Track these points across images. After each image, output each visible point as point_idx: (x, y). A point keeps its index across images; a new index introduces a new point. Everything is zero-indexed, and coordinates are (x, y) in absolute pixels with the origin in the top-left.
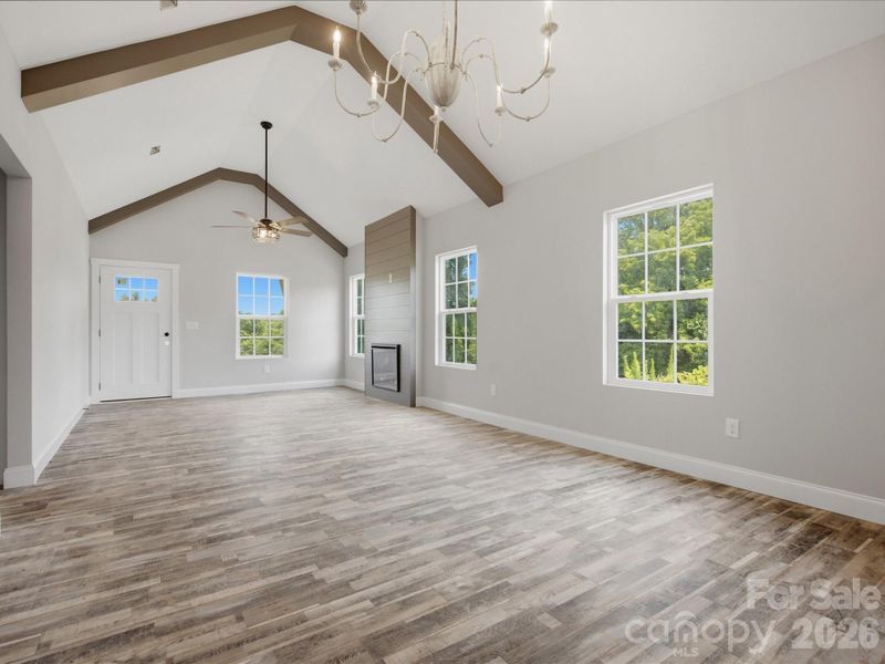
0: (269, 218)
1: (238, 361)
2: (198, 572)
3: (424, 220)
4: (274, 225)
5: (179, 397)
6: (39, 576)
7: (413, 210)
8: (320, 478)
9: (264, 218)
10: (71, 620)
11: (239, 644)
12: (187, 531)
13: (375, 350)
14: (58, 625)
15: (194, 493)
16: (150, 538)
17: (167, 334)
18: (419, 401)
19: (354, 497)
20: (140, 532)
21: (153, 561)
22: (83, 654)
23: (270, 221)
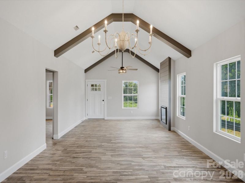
0: (123, 66)
1: (123, 109)
2: (66, 163)
3: (174, 61)
4: (125, 68)
5: (106, 119)
6: (46, 157)
7: (170, 59)
8: (111, 149)
9: (121, 66)
10: (44, 165)
11: (60, 176)
12: (72, 154)
13: (162, 108)
14: (42, 165)
15: (82, 147)
16: (66, 154)
17: (103, 100)
18: (172, 128)
19: (112, 156)
20: (65, 153)
21: (62, 159)
22: (41, 170)
23: (123, 68)
